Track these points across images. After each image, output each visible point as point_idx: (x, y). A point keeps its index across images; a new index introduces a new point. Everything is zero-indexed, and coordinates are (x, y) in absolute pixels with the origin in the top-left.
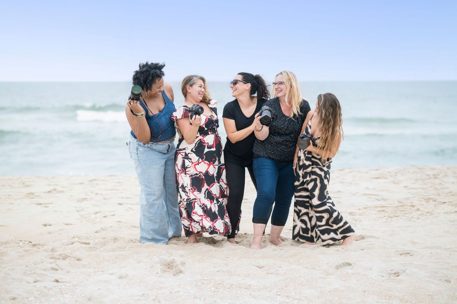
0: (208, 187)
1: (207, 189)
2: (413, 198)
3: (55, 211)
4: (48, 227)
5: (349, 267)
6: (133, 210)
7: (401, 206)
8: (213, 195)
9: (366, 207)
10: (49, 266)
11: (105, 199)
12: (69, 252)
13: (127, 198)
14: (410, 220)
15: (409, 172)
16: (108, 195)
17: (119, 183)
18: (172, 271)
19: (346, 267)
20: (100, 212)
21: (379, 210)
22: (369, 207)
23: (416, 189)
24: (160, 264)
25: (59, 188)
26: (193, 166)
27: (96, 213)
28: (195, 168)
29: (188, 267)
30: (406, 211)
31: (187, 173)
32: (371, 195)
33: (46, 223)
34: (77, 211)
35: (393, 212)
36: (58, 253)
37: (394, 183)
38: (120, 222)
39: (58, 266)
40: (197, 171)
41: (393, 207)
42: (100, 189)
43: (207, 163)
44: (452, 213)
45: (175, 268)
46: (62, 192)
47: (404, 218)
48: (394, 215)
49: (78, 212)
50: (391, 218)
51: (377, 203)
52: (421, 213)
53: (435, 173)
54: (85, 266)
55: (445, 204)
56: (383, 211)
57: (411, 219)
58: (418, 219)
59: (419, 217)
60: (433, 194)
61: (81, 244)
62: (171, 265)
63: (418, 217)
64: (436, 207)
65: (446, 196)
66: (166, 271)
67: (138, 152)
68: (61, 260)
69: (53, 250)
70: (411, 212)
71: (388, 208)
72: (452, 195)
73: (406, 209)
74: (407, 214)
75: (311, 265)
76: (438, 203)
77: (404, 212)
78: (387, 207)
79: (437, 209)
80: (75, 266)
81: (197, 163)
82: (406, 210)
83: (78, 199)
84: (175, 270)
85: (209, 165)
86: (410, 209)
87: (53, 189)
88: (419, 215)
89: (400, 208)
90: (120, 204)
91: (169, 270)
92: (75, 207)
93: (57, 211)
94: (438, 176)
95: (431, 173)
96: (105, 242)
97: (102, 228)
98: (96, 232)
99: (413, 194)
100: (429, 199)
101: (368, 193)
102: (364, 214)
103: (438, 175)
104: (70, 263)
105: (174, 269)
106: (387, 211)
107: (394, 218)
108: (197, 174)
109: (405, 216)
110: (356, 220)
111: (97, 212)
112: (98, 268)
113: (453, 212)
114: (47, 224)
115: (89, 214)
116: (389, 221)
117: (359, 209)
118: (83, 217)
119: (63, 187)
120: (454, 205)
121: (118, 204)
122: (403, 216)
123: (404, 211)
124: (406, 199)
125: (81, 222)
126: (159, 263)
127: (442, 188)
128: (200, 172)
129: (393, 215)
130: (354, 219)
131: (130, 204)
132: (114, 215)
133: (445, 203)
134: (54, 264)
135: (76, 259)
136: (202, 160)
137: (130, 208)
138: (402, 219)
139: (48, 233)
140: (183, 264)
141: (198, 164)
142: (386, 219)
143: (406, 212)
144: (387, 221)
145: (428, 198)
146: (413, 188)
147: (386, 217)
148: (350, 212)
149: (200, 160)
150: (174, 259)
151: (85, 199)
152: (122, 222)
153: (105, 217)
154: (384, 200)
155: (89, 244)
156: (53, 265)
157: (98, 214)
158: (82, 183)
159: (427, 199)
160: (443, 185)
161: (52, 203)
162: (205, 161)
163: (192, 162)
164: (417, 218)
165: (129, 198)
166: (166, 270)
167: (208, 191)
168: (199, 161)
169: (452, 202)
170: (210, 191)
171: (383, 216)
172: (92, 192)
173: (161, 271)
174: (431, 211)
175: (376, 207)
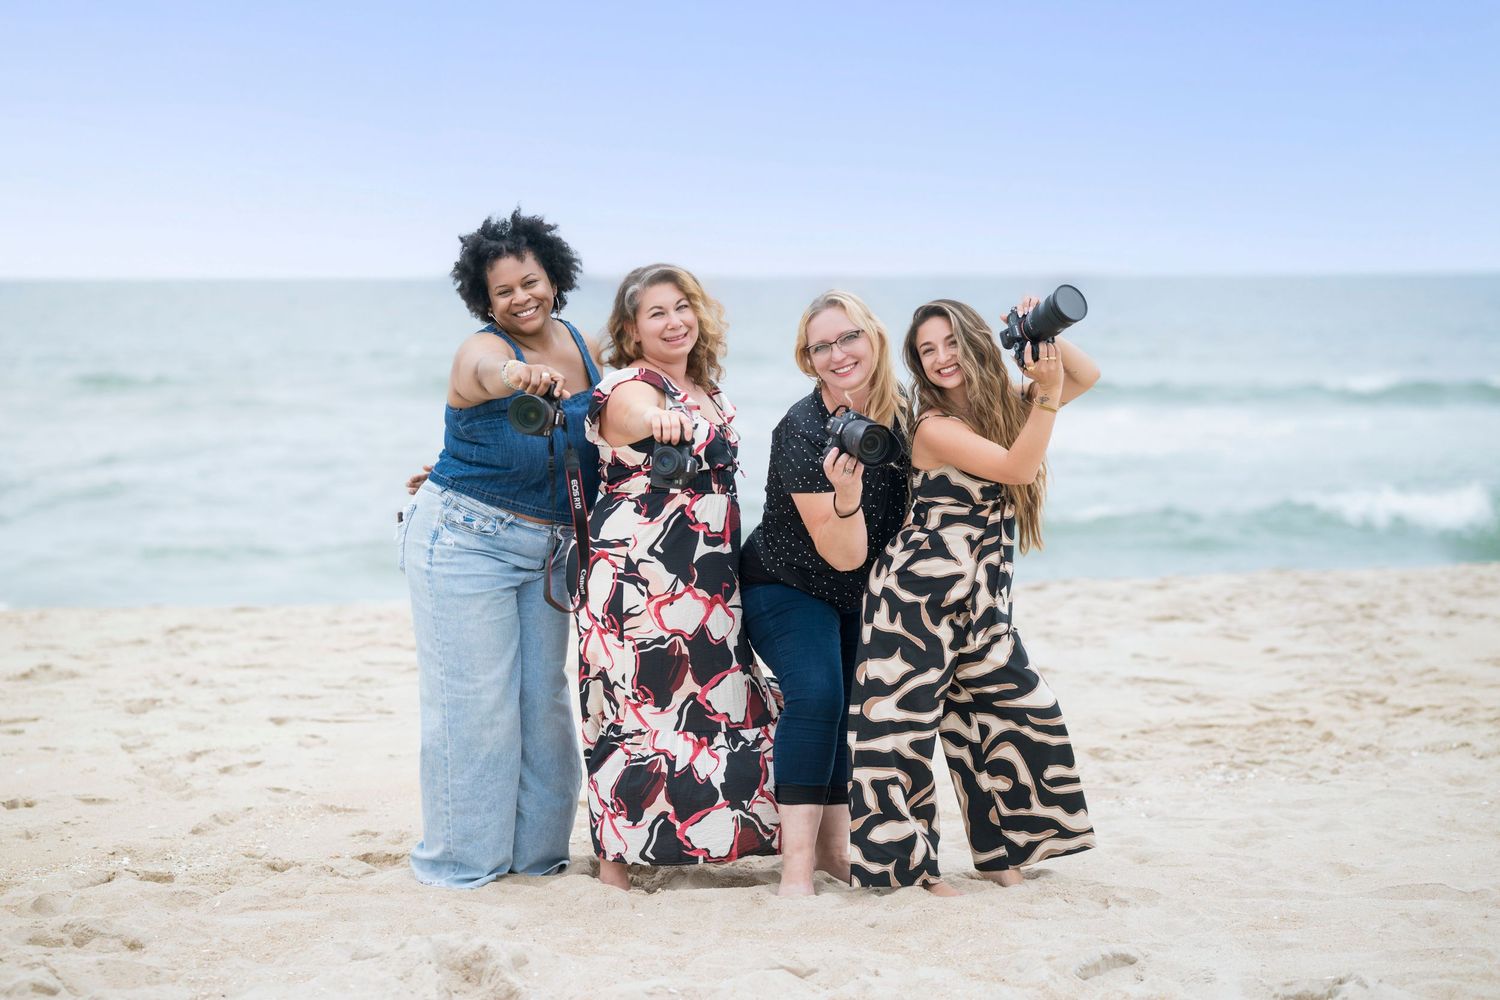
0: (698, 689)
1: (693, 696)
2: (1304, 691)
3: (46, 749)
4: (22, 810)
5: (1128, 972)
6: (325, 742)
7: (1268, 724)
8: (713, 718)
9: (1145, 727)
10: (26, 976)
11: (223, 701)
12: (100, 917)
13: (302, 697)
14: (1309, 777)
15: (1272, 596)
16: (233, 686)
17: (271, 638)
18: (480, 991)
19: (1115, 970)
20: (206, 752)
21: (1194, 739)
22: (1158, 730)
23: (1310, 657)
24: (435, 965)
25: (61, 662)
26: (652, 611)
27: (194, 756)
28: (658, 615)
29: (536, 974)
30: (1289, 741)
31: (626, 633)
32: (1156, 681)
33: (12, 798)
34: (124, 747)
35: (1242, 748)
36: (58, 920)
37: (1229, 637)
38: (278, 790)
39: (58, 978)
40: (664, 628)
41: (1238, 727)
42: (205, 664)
43: (704, 598)
44: (1451, 748)
45: (490, 981)
46: (73, 675)
47: (1285, 768)
48: (1250, 759)
49: (130, 752)
50: (1240, 771)
51: (1183, 713)
52: (1343, 752)
53: (1364, 600)
54: (158, 973)
55: (1420, 713)
56: (1208, 742)
57: (1311, 773)
58: (1335, 772)
59: (1341, 767)
60: (1369, 677)
61: (141, 879)
62: (474, 966)
63: (1336, 766)
64: (1388, 724)
65: (1415, 686)
66: (456, 992)
67: (436, 546)
68: (69, 946)
69: (39, 906)
70: (1308, 747)
71: (1222, 730)
72: (1439, 681)
73: (1287, 733)
74: (1293, 752)
75: (989, 965)
76: (1395, 712)
77: (1283, 747)
78: (1219, 726)
79: (1395, 733)
80: (122, 974)
81: (669, 596)
82: (1287, 737)
83: (129, 701)
84: (492, 986)
85: (710, 606)
86: (1300, 733)
87: (40, 667)
88: (1338, 757)
89: (1266, 729)
90: (278, 722)
91: (466, 986)
92: (118, 733)
93: (54, 749)
94: (1375, 612)
95: (1349, 598)
96: (228, 870)
97: (215, 815)
98: (195, 832)
99: (1301, 678)
100: (1359, 694)
101: (1145, 673)
102: (1142, 754)
103: (1374, 606)
104: (100, 964)
105: (486, 982)
106: (1223, 742)
107: (1251, 770)
108: (661, 640)
109: (1287, 762)
110: (1117, 779)
111: (199, 754)
112: (206, 982)
113: (1455, 745)
114: (20, 800)
115: (170, 759)
116: (1236, 781)
117: (1124, 737)
118: (145, 773)
119: (77, 657)
120: (1453, 718)
121: (272, 720)
122: (1281, 761)
123: (1283, 742)
124: (1279, 695)
125: (140, 791)
126: (430, 963)
127: (1399, 656)
128: (675, 633)
129: (1245, 757)
130: (1108, 773)
131: (313, 720)
132: (258, 763)
133: (1417, 710)
134: (43, 969)
135: (124, 943)
136: (686, 585)
137: (314, 737)
138: (1277, 772)
139: (20, 837)
140: (520, 962)
141: (670, 601)
142: (1224, 774)
143: (1288, 747)
144: (1228, 783)
145: (1352, 691)
146: (1296, 656)
147: (1223, 767)
148: (1094, 746)
149: (681, 587)
150: (484, 947)
151: (154, 701)
152: (288, 790)
153: (225, 770)
154: (1202, 699)
155: (168, 878)
156: (41, 976)
157: (200, 763)
158: (141, 642)
159: (1353, 695)
160: (1397, 643)
161: (35, 720)
162: (697, 590)
163: (649, 595)
164: (1331, 768)
165: (310, 698)
166: (457, 989)
167: (695, 702)
168: (674, 590)
169: (1440, 708)
170: (704, 703)
171: (1211, 762)
172: (178, 676)
173: (439, 994)
174: (1376, 743)
175: (1180, 727)
